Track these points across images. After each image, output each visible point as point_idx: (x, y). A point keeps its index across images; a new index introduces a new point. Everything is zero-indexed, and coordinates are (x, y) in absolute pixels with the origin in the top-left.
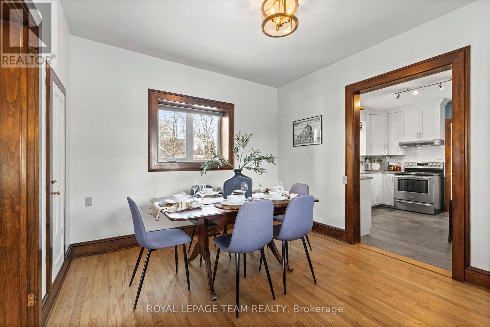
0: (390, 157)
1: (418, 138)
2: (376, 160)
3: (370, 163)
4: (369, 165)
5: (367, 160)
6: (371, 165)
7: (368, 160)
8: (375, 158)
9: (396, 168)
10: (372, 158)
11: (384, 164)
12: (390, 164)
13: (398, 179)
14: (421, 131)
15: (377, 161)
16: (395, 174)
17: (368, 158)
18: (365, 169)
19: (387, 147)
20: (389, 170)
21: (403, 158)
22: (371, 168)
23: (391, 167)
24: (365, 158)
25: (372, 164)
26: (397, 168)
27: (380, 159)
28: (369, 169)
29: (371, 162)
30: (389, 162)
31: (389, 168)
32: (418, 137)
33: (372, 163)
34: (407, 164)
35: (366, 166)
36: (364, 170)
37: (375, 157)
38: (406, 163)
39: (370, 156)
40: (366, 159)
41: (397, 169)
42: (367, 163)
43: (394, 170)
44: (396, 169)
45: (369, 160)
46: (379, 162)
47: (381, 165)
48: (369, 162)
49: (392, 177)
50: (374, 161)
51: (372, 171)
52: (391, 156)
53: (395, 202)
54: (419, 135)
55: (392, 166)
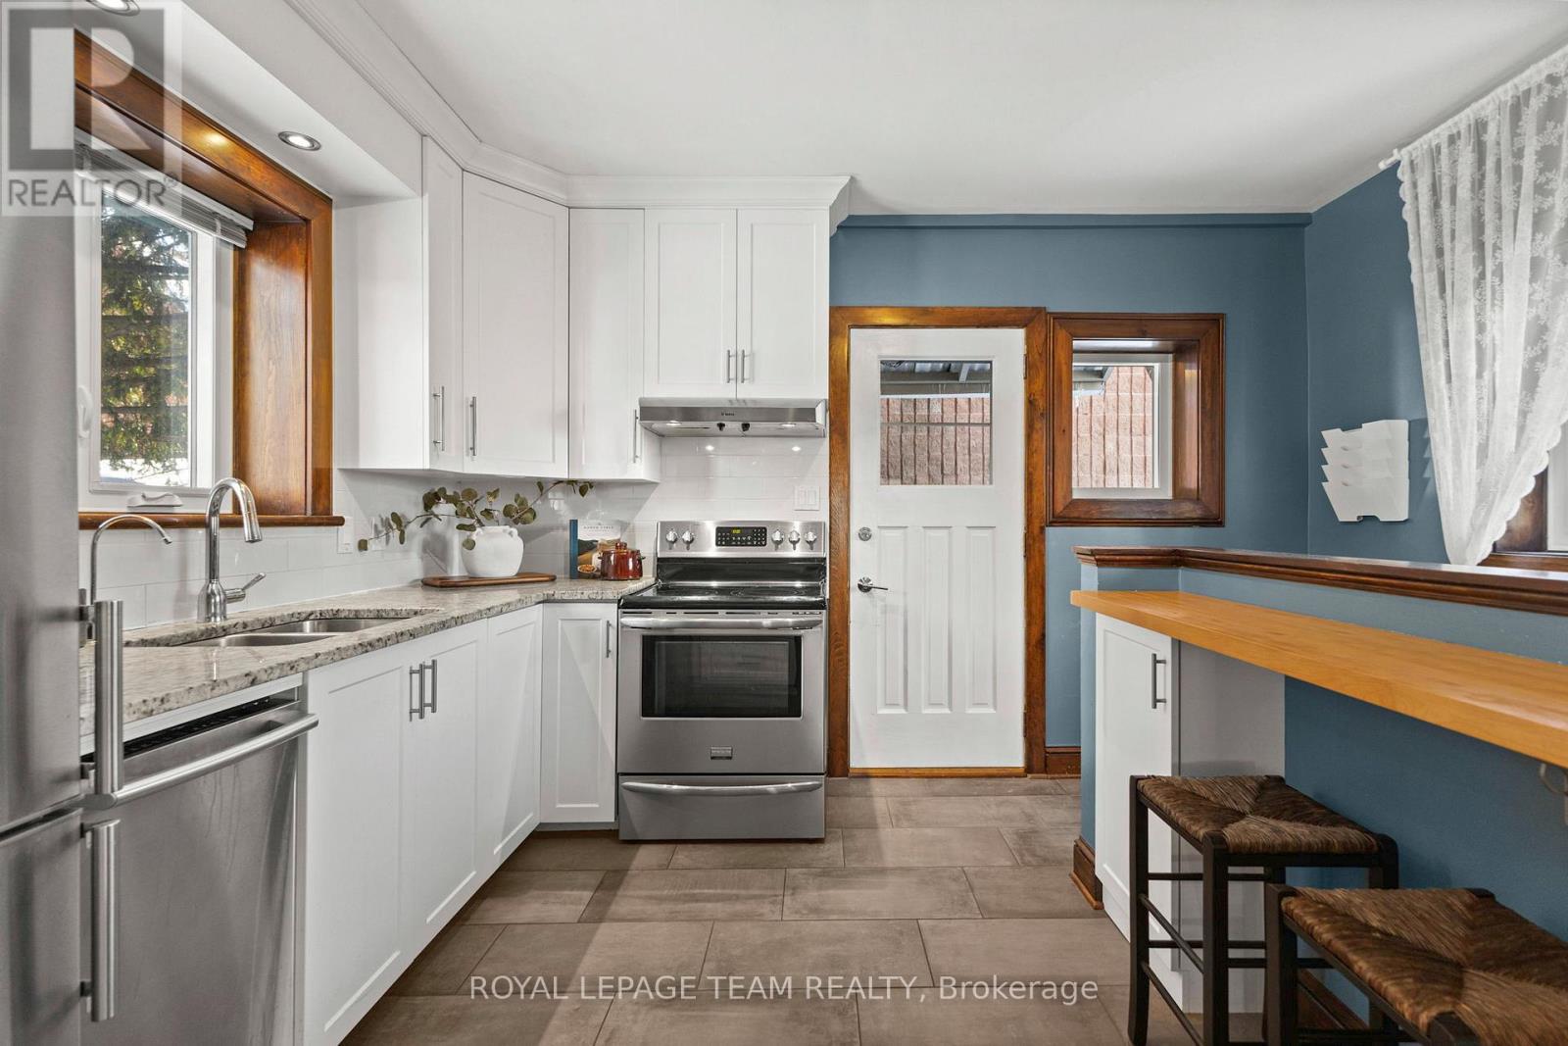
0: (583, 492)
1: (733, 382)
2: (498, 507)
3: (461, 527)
4: (456, 539)
5: (435, 509)
6: (470, 545)
7: (444, 508)
8: (494, 494)
9: (616, 559)
10: (470, 494)
11: (544, 531)
12: (583, 535)
13: (645, 638)
14: (745, 345)
15: (507, 511)
16: (625, 606)
17: (449, 493)
18: (427, 569)
19: (568, 420)
20: (576, 575)
21: (645, 499)
22: (467, 563)
23: (585, 556)
24: (425, 490)
25: (474, 537)
26: (622, 560)
27: (523, 503)
28: (456, 571)
29: (467, 521)
30: (574, 524)
31: (574, 563)
32: (732, 375)
33: (471, 528)
34: (671, 537)
35: (433, 552)
36: (419, 575)
37: (495, 485)
38: (665, 527)
39: (460, 479)
40: (431, 500)
41: (620, 564)
42: (438, 526)
43: (602, 575)
44: (616, 566)
45: (450, 508)
46: (516, 522)
47: (526, 537)
48: (457, 521)
49: (609, 624)
50: (488, 513)
51: (473, 583)
52: (584, 487)
53: (625, 794)
54: (739, 364)
55: (590, 546)
